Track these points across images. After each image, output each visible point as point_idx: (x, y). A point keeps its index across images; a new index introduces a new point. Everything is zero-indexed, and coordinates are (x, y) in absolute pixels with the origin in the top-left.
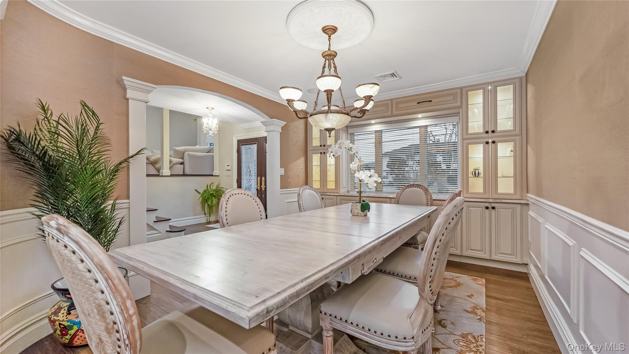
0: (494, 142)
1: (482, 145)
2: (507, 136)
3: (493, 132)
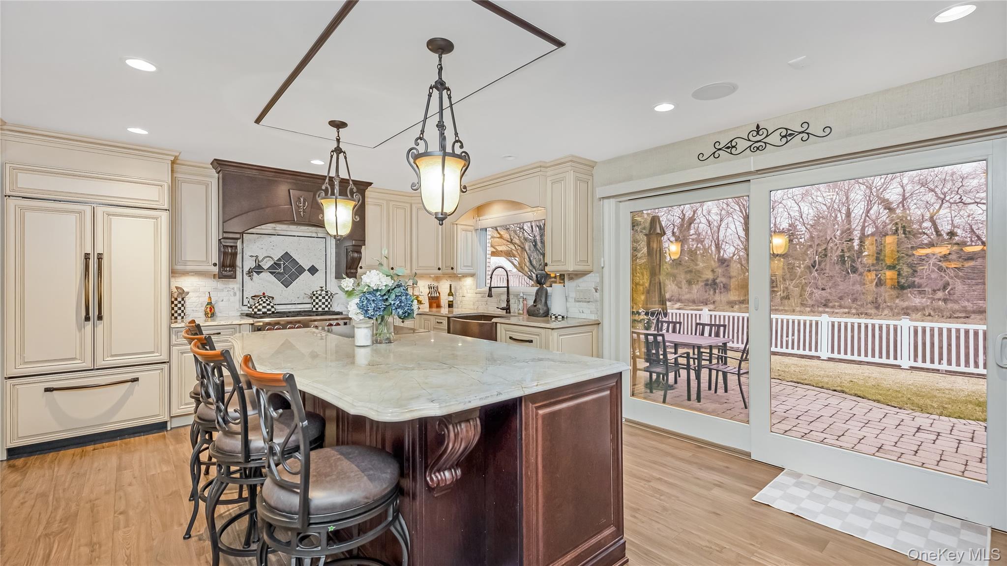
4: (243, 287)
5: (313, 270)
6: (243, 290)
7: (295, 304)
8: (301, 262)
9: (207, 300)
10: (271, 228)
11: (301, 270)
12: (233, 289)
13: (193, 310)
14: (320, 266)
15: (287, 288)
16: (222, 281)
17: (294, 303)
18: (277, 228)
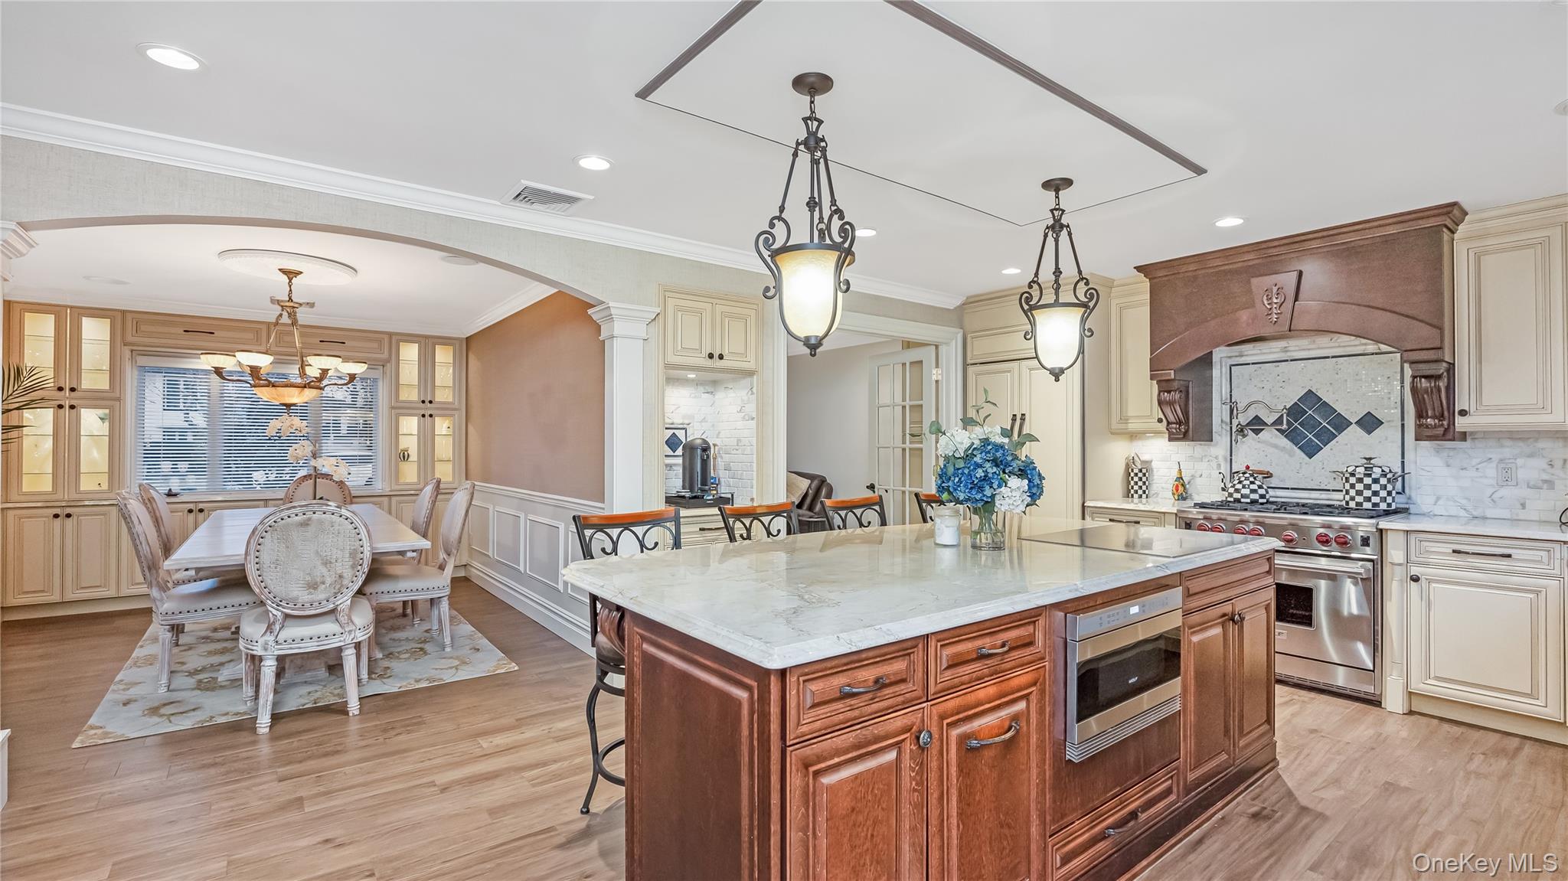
0: (431, 416)
1: (417, 418)
2: (446, 410)
3: (431, 402)
4: (1231, 456)
5: (1370, 423)
6: (1231, 459)
7: (1329, 490)
8: (1340, 409)
9: (1175, 474)
10: (1278, 350)
11: (1341, 424)
12: (1216, 458)
13: (1163, 488)
14: (1389, 413)
15: (1310, 458)
16: (1201, 445)
17: (1326, 488)
18: (1290, 349)
